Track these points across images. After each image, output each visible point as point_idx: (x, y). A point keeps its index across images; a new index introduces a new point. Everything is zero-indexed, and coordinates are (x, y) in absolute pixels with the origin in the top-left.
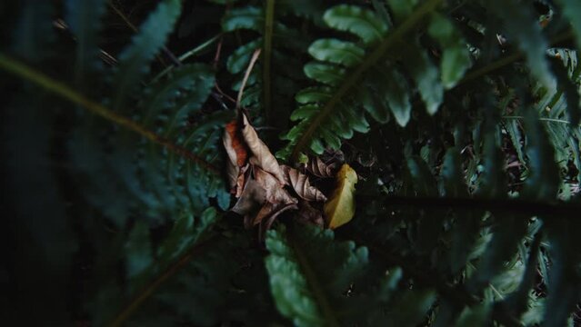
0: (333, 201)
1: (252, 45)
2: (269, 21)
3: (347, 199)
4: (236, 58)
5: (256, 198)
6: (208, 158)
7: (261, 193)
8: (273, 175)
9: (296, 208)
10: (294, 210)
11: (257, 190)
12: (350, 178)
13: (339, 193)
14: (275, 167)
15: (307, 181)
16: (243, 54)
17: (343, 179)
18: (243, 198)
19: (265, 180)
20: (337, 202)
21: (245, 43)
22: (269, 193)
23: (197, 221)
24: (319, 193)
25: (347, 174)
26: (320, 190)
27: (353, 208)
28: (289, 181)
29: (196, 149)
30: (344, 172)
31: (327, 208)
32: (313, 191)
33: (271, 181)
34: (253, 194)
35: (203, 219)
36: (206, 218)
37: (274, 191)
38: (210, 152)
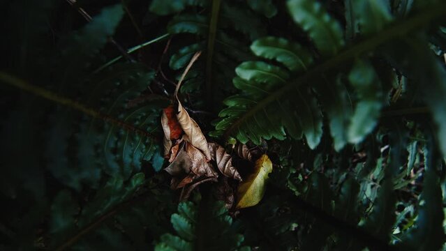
0: (247, 184)
1: (195, 46)
2: (213, 28)
3: (258, 185)
4: (179, 56)
5: (184, 166)
6: (149, 129)
7: (188, 164)
8: (202, 151)
9: (216, 180)
10: (214, 182)
11: (186, 161)
12: (265, 168)
13: (253, 178)
14: (204, 145)
15: (229, 162)
16: (185, 54)
17: (259, 167)
18: (174, 163)
19: (193, 155)
20: (250, 185)
21: (189, 44)
22: (194, 166)
23: (127, 183)
24: (236, 173)
25: (265, 164)
26: (238, 171)
27: (261, 195)
28: (215, 157)
29: (137, 123)
30: (262, 161)
31: (241, 189)
32: (233, 171)
33: (199, 155)
34: (182, 163)
35: (133, 182)
36: (135, 181)
37: (199, 165)
38: (150, 125)
